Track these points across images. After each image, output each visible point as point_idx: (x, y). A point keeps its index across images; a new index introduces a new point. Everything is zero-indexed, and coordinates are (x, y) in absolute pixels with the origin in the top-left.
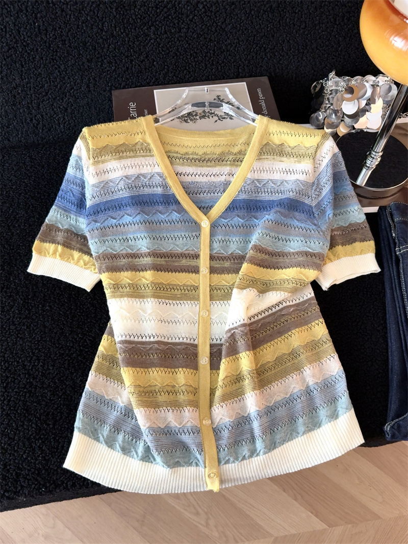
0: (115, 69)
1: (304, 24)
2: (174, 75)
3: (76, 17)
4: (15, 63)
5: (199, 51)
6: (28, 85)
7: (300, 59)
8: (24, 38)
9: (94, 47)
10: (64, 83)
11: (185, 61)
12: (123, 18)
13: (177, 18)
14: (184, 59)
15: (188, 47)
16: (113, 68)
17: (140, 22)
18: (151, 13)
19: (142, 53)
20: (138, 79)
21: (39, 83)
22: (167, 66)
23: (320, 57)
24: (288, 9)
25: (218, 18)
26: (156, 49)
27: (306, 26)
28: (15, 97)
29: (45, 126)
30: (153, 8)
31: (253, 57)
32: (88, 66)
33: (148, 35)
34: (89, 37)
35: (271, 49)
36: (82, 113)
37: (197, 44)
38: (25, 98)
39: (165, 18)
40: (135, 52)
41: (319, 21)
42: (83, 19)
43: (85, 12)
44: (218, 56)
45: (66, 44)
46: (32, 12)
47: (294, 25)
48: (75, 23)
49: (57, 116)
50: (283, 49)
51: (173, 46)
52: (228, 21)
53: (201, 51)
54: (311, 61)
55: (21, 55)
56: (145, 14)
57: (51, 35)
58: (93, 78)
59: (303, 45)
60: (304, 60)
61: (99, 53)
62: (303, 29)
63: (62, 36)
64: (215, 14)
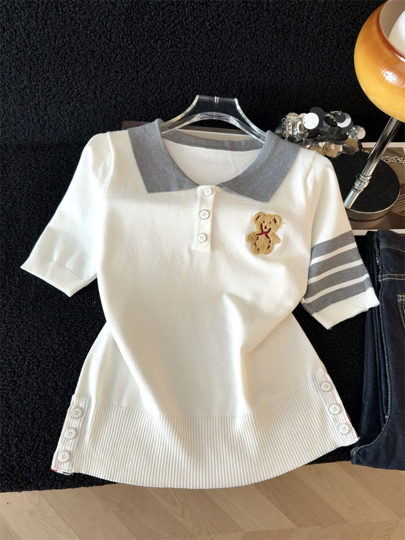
0: (121, 79)
1: (308, 47)
2: (179, 88)
3: (85, 26)
4: (24, 65)
5: (204, 66)
6: (37, 87)
7: (302, 80)
8: (34, 42)
9: (101, 56)
10: (71, 89)
11: (190, 75)
12: (130, 31)
13: (184, 34)
14: (189, 73)
15: (194, 62)
16: (119, 77)
17: (148, 35)
18: (159, 27)
19: (148, 65)
20: (144, 89)
21: (47, 86)
22: (172, 79)
23: (322, 79)
24: (293, 31)
25: (223, 36)
26: (161, 61)
27: (309, 49)
28: (23, 97)
29: (52, 127)
30: (160, 22)
31: (256, 75)
32: (95, 74)
33: (155, 48)
34: (97, 46)
35: (274, 69)
36: (88, 118)
37: (203, 59)
38: (32, 99)
39: (171, 33)
40: (141, 63)
41: (323, 45)
42: (92, 28)
43: (93, 22)
44: (222, 72)
45: (74, 52)
46: (41, 18)
47: (298, 47)
48: (84, 32)
49: (64, 118)
50: (286, 70)
51: (178, 60)
52: (233, 39)
53: (206, 67)
54: (313, 82)
55: (30, 59)
56: (152, 28)
57: (60, 42)
58: (100, 86)
59: (305, 66)
60: (306, 81)
61: (106, 63)
62: (306, 51)
63: (71, 44)
64: (221, 32)
